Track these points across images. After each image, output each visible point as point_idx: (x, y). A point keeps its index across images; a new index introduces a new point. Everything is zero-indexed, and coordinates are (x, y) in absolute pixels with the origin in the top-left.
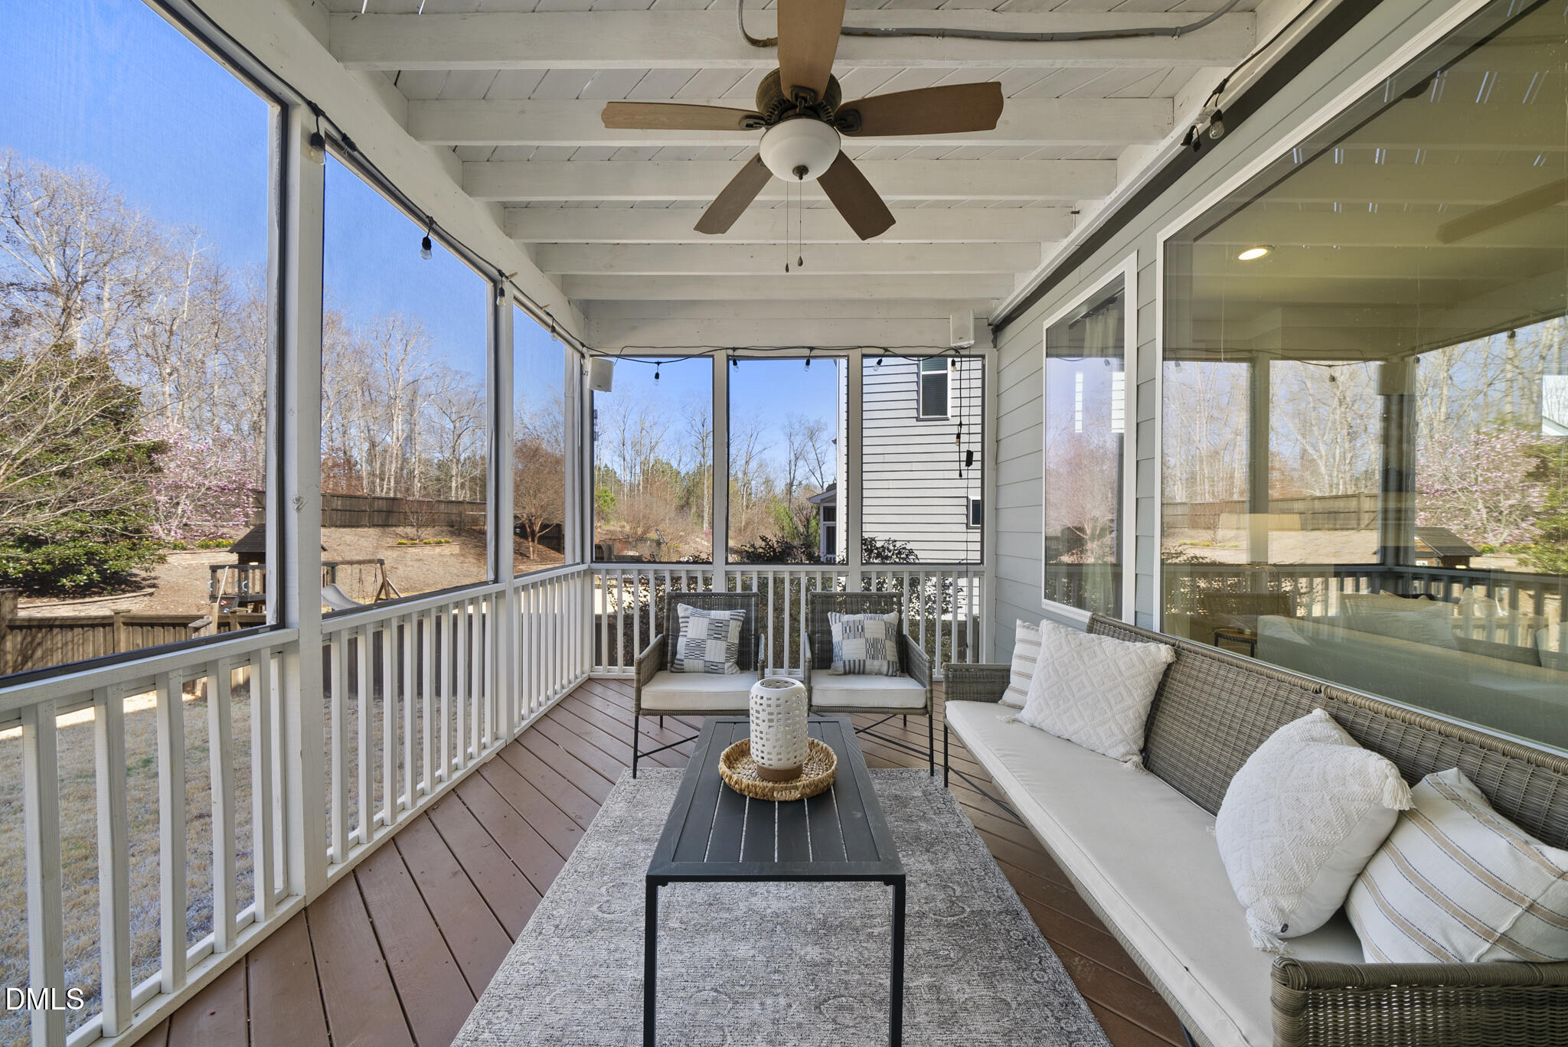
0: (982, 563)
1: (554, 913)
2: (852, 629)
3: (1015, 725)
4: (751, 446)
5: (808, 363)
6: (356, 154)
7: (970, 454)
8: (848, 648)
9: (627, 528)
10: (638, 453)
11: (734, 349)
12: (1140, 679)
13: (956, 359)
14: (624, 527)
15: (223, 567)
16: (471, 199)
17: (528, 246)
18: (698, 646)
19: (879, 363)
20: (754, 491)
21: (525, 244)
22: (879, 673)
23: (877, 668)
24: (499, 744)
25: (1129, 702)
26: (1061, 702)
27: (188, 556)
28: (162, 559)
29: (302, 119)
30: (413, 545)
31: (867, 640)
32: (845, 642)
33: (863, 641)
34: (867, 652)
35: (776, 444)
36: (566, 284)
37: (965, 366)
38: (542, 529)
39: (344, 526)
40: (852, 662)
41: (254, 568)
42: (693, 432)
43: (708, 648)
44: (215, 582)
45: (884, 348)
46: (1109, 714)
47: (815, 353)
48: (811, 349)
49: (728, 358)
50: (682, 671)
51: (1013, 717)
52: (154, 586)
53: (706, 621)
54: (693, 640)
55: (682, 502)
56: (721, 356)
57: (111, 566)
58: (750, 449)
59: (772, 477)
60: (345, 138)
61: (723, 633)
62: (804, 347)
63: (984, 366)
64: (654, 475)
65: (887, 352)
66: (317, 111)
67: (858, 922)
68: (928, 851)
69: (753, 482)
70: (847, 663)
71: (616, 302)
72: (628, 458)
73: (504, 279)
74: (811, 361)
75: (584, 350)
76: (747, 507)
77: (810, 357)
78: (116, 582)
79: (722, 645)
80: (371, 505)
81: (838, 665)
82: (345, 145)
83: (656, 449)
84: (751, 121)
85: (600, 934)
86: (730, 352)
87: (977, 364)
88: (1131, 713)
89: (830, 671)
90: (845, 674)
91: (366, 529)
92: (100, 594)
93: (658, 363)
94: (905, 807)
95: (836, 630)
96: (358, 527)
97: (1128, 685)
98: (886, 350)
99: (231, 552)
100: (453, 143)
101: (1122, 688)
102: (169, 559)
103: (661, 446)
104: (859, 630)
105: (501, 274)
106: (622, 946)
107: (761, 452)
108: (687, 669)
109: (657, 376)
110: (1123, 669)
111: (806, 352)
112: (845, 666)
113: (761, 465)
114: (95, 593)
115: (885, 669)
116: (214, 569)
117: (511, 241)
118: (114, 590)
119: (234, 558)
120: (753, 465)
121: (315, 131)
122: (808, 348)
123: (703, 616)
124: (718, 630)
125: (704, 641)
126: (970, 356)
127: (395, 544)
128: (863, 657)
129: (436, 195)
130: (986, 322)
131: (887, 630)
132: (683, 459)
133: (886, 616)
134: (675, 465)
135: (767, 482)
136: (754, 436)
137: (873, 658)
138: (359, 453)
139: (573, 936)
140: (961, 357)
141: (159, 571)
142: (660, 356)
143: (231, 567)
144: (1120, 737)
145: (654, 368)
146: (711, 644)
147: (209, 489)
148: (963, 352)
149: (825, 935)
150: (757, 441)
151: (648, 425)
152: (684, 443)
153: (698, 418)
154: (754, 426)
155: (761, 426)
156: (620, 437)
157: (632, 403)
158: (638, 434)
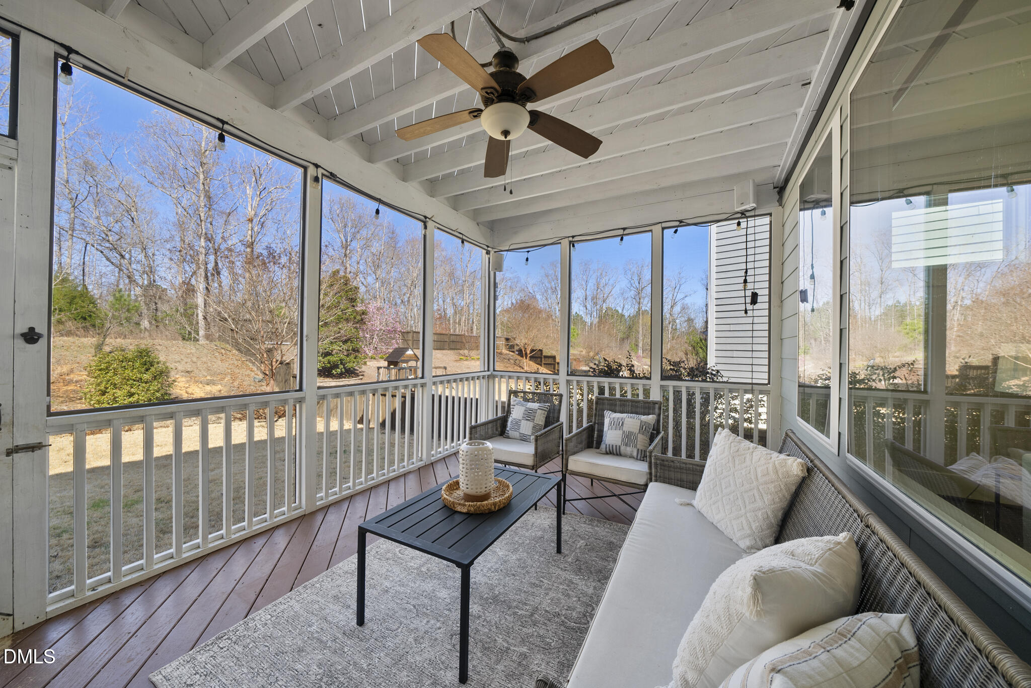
0: (769, 383)
1: (381, 546)
2: (615, 423)
3: (687, 509)
4: (675, 294)
5: (622, 239)
6: (338, 179)
7: (754, 297)
8: (611, 436)
9: (584, 353)
10: (596, 304)
11: (573, 237)
12: (771, 486)
13: (741, 220)
14: (582, 351)
15: (381, 368)
16: (406, 184)
17: (448, 199)
18: (517, 423)
19: (676, 232)
20: (678, 326)
21: (445, 198)
22: (631, 457)
23: (629, 453)
24: (421, 464)
25: (759, 504)
26: (713, 495)
27: (376, 362)
28: (365, 363)
29: (312, 171)
30: (466, 360)
31: (624, 432)
32: (610, 432)
33: (621, 432)
34: (623, 440)
35: (695, 292)
36: (475, 215)
37: (751, 223)
38: (531, 353)
39: (438, 349)
40: (611, 446)
41: (392, 368)
42: (632, 288)
43: (522, 426)
44: (379, 373)
45: (679, 221)
46: (743, 511)
47: (627, 232)
48: (624, 229)
49: (570, 242)
50: (508, 437)
51: (688, 502)
52: (363, 375)
53: (523, 409)
54: (515, 419)
55: (625, 336)
56: (566, 242)
57: (349, 365)
58: (675, 297)
59: (692, 317)
60: (331, 173)
61: (532, 417)
62: (619, 229)
63: (771, 222)
64: (607, 317)
65: (682, 223)
66: (317, 166)
67: (515, 604)
68: (599, 581)
69: (677, 321)
70: (608, 446)
71: (504, 219)
72: (589, 307)
73: (427, 219)
74: (624, 237)
75: (489, 249)
76: (673, 338)
77: (623, 235)
78: (350, 373)
79: (530, 424)
80: (449, 339)
81: (603, 446)
82: (332, 176)
83: (607, 301)
84: (475, 114)
85: (391, 562)
86: (571, 239)
87: (767, 220)
88: (760, 514)
89: (598, 450)
90: (607, 453)
91: (447, 351)
92: (345, 378)
93: (528, 252)
94: (611, 550)
95: (607, 421)
96: (443, 349)
97: (761, 490)
98: (681, 221)
99: (385, 360)
100: (395, 158)
101: (755, 491)
102: (368, 363)
103: (610, 299)
104: (620, 425)
105: (426, 217)
106: (394, 570)
107: (683, 299)
108: (511, 437)
109: (527, 260)
110: (759, 475)
111: (621, 232)
112: (606, 448)
113: (684, 309)
114: (343, 377)
115: (635, 454)
116: (379, 368)
117: (434, 199)
118: (349, 376)
119: (386, 364)
120: (677, 309)
121: (316, 175)
122: (622, 229)
123: (522, 405)
124: (529, 415)
125: (520, 420)
126: (755, 216)
127: (458, 359)
128: (619, 443)
129: (384, 187)
130: (772, 186)
131: (641, 427)
132: (626, 306)
133: (644, 418)
134: (620, 311)
135: (690, 320)
136: (677, 288)
137: (626, 445)
138: (450, 312)
139: (379, 559)
140: (747, 217)
141: (364, 368)
142: (528, 248)
143: (384, 368)
144: (748, 532)
145: (526, 255)
146: (523, 423)
147: (384, 331)
148: (748, 214)
149: (491, 603)
150: (680, 291)
151: (602, 285)
152: (626, 295)
153: (636, 278)
154: (677, 280)
155: (683, 280)
156: (584, 294)
157: (591, 272)
158: (595, 292)
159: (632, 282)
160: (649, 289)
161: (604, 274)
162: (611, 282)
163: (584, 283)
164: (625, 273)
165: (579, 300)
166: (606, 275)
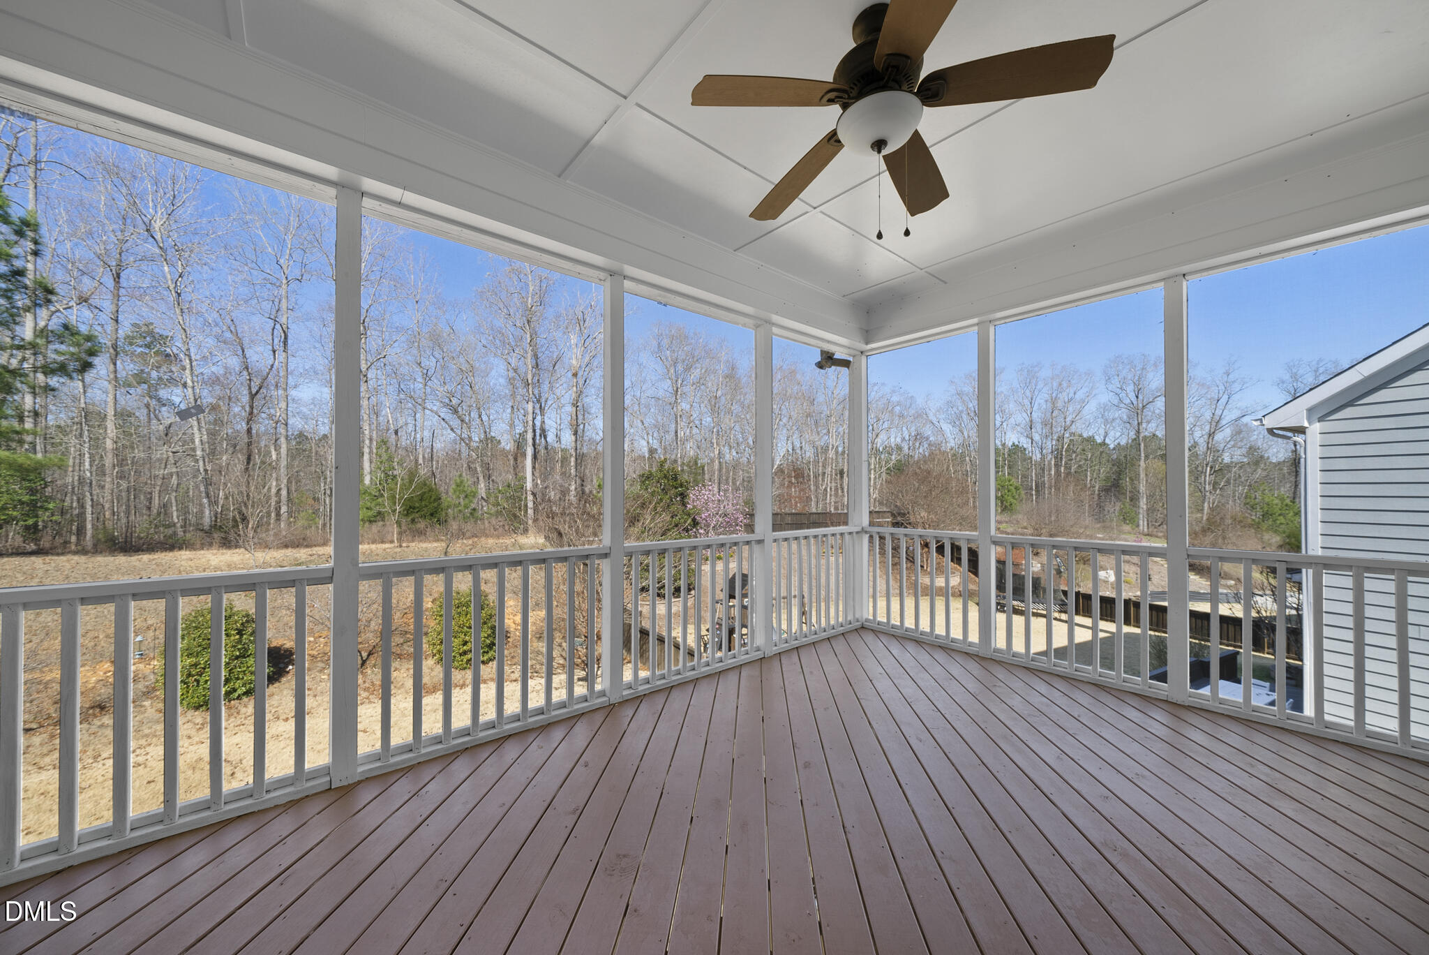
10: (1050, 433)
42: (1123, 405)
83: (1073, 426)
103: (1079, 423)
132: (1111, 431)
134: (1099, 440)
150: (1228, 407)
151: (1060, 404)
152: (1110, 415)
153: (1130, 388)
154: (1222, 387)
155: (1236, 387)
156: (1028, 419)
157: (1040, 385)
158: (1049, 415)
159: (1123, 395)
160: (1160, 404)
161: (1065, 384)
162: (1080, 395)
163: (1027, 402)
164: (1108, 380)
165: (1019, 429)
166: (1068, 386)
